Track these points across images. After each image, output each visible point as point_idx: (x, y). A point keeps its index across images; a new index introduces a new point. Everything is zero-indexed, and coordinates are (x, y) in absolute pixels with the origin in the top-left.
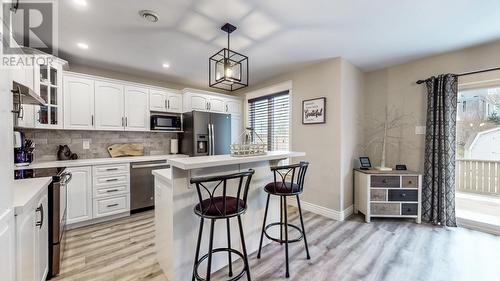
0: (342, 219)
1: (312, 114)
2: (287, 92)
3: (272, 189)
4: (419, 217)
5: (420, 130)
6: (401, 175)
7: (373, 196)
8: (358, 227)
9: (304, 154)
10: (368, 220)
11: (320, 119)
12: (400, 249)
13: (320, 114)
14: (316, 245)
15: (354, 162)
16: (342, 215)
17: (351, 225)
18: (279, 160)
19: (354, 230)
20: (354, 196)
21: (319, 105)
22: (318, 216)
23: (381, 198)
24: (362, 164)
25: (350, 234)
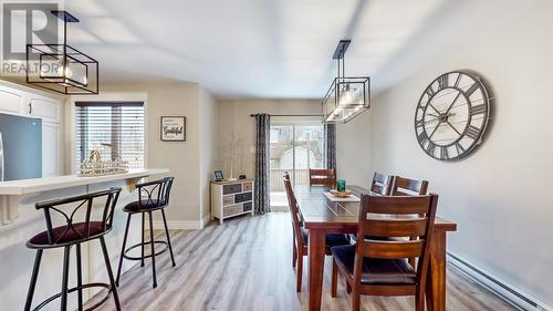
0: (202, 227)
1: (172, 132)
2: (141, 104)
3: (132, 208)
4: (253, 211)
5: (253, 150)
6: (242, 182)
7: (225, 202)
8: (215, 229)
9: (167, 170)
10: (221, 221)
11: (180, 137)
12: (241, 234)
13: (180, 132)
14: (179, 253)
15: (210, 176)
16: (202, 223)
17: (209, 229)
18: (139, 178)
19: (211, 232)
20: (210, 207)
21: (179, 123)
22: (180, 231)
23: (230, 202)
24: (217, 177)
25: (208, 236)
